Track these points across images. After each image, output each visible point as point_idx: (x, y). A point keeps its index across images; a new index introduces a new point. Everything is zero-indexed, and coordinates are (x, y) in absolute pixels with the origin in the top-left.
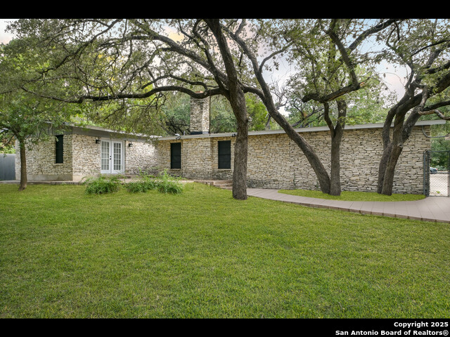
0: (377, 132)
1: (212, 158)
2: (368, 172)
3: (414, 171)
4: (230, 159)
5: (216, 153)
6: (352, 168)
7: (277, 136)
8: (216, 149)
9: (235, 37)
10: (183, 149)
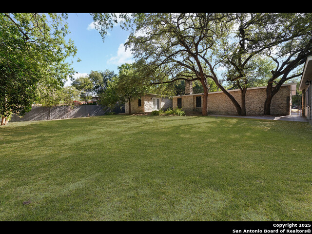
0: (265, 90)
1: (194, 103)
2: (260, 106)
3: (282, 105)
4: (201, 103)
5: (196, 101)
6: (253, 105)
7: (220, 93)
8: (195, 100)
9: (203, 58)
10: (182, 100)
